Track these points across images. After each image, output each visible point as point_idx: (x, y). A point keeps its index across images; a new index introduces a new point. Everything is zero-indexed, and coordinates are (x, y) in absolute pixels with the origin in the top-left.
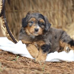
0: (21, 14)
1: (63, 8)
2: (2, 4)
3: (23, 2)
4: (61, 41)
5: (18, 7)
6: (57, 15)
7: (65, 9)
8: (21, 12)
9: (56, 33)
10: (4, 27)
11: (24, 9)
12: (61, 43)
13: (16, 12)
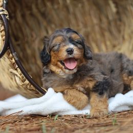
0: (29, 47)
1: (100, 20)
2: (2, 28)
3: (27, 24)
4: (124, 75)
5: (20, 35)
6: (93, 35)
7: (104, 20)
8: (27, 42)
9: (110, 62)
10: (16, 70)
11: (32, 36)
12: (126, 79)
13: (19, 45)
